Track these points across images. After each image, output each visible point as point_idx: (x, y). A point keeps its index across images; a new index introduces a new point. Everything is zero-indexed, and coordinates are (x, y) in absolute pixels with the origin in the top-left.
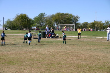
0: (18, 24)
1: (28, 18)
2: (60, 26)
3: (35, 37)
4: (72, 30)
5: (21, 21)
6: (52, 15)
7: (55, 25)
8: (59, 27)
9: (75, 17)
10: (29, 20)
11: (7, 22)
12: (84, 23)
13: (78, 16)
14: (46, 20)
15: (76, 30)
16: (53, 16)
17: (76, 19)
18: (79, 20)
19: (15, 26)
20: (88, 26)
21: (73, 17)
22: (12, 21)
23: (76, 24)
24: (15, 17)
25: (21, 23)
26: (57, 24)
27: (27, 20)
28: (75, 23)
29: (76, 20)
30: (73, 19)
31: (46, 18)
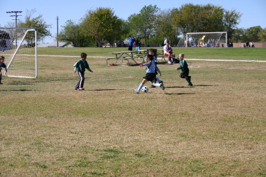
0: (93, 32)
1: (115, 17)
2: (192, 36)
3: (133, 62)
4: (221, 45)
5: (98, 25)
6: (171, 10)
7: (179, 34)
8: (190, 39)
9: (230, 13)
10: (117, 23)
11: (67, 28)
12: (251, 28)
13: (237, 12)
14: (159, 22)
15: (230, 45)
16: (175, 12)
17: (232, 18)
18: (238, 21)
19: (84, 36)
20: (260, 35)
21: (225, 13)
22: (78, 27)
23: (231, 32)
24: (85, 17)
25: (99, 31)
26: (185, 33)
27: (113, 23)
28: (229, 28)
29: (232, 21)
30: (224, 19)
31: (160, 16)
